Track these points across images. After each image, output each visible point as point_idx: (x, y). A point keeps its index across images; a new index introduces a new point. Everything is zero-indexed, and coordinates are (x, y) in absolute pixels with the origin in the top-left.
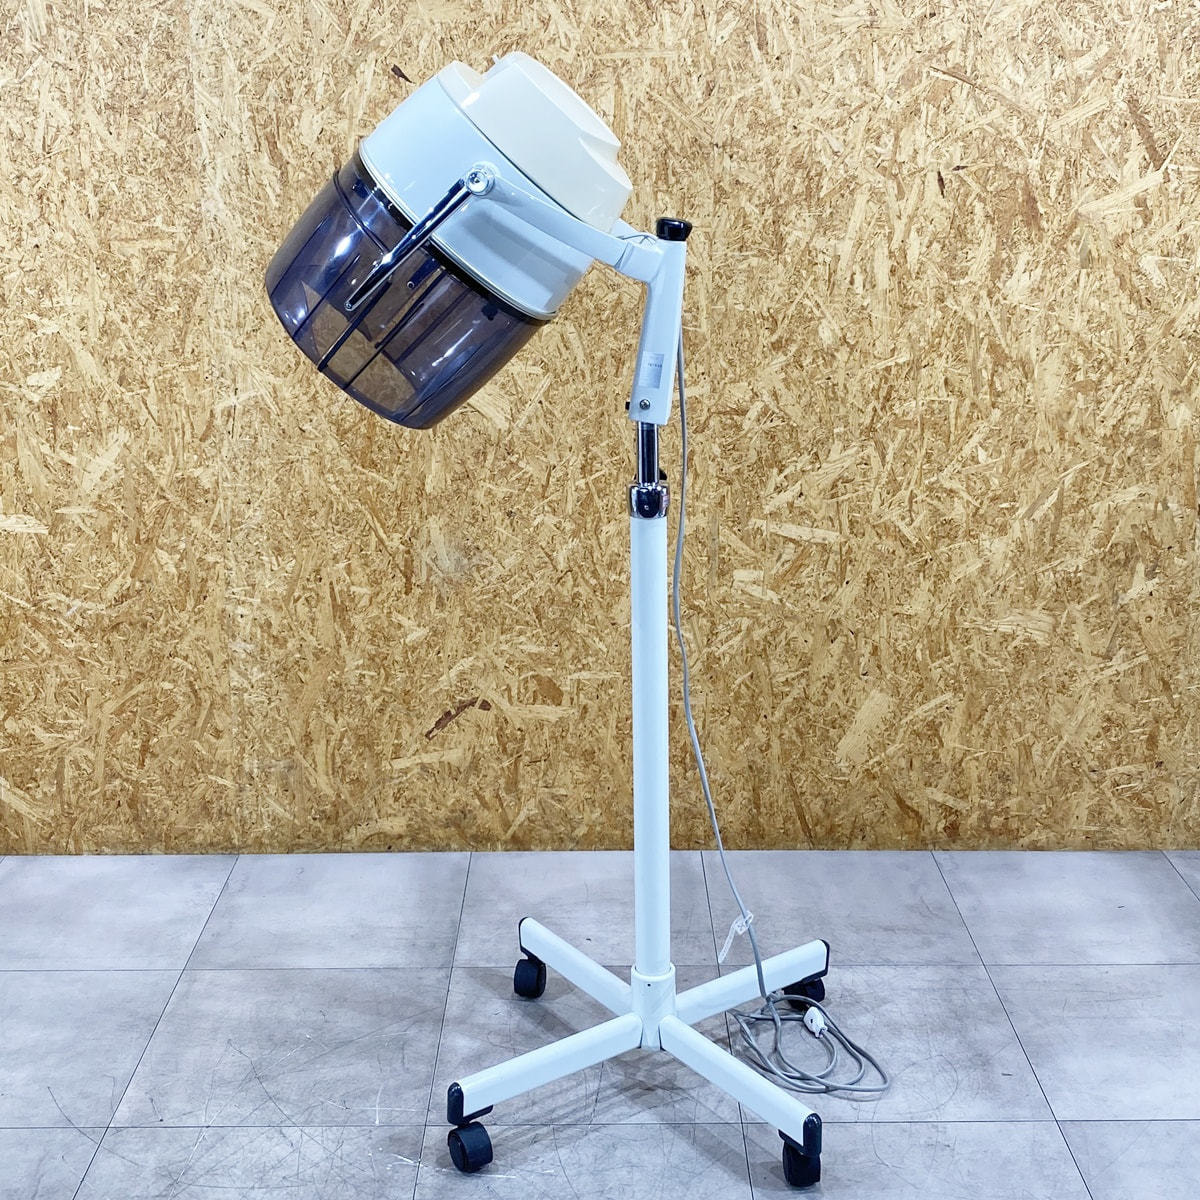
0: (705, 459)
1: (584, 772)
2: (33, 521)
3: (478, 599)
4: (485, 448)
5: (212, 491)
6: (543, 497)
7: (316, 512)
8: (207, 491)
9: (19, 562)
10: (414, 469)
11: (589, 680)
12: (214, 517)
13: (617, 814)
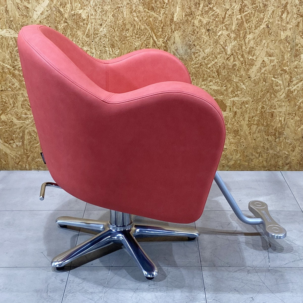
0: (292, 6)
1: (233, 139)
2: (13, 32)
3: (194, 67)
4: (199, 1)
5: (86, 20)
6: (223, 23)
7: (128, 29)
8: (84, 20)
9: (7, 49)
10: (169, 11)
11: (238, 101)
12: (87, 31)
13: (247, 156)
